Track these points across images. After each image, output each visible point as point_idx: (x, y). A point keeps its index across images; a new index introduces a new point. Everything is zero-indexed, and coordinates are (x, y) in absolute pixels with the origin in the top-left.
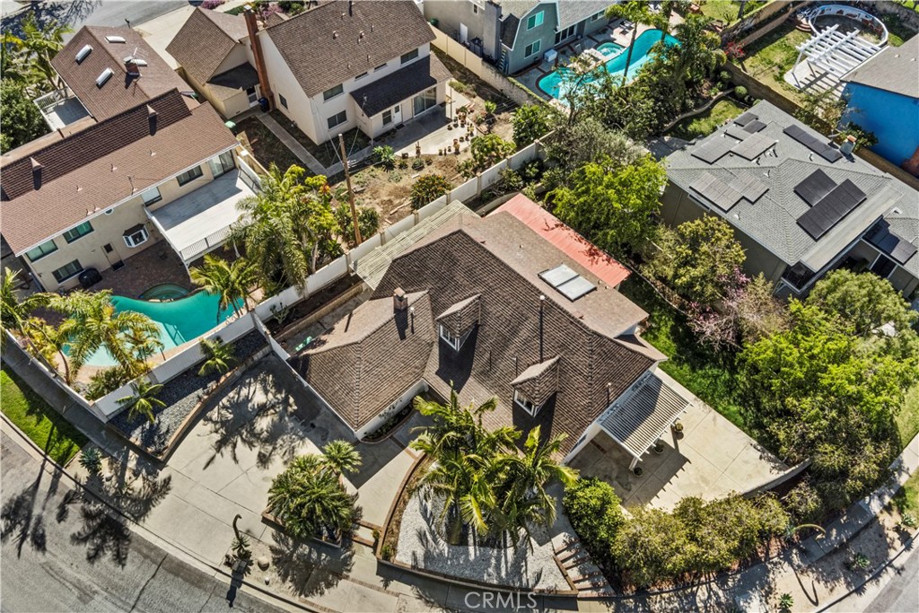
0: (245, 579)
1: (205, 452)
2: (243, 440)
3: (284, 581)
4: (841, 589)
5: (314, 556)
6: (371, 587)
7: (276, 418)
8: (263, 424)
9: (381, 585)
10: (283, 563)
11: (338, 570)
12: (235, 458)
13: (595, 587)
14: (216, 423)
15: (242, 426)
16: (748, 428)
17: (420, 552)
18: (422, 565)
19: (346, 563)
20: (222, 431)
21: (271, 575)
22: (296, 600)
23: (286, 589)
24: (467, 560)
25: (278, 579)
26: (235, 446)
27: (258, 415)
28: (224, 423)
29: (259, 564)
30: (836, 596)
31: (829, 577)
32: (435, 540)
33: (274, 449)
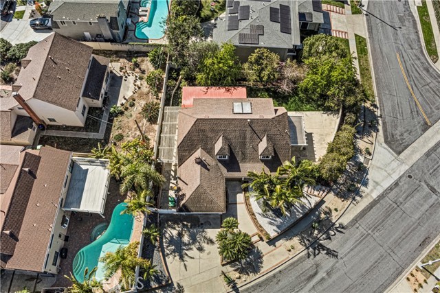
0: (238, 286)
1: (180, 266)
2: (187, 250)
3: (249, 275)
4: (374, 134)
5: (248, 259)
6: (272, 251)
7: (188, 233)
8: (186, 239)
9: (274, 247)
10: (242, 271)
11: (259, 256)
12: (191, 258)
13: (324, 191)
14: (171, 254)
15: (181, 246)
16: (317, 109)
17: (275, 228)
18: (279, 231)
19: (258, 252)
20: (177, 254)
21: (244, 277)
22: (258, 276)
23: (252, 276)
24: (289, 217)
25: (247, 276)
26: (187, 255)
27: (181, 238)
28: (174, 251)
29: (237, 278)
30: (375, 137)
31: (369, 134)
32: (275, 221)
33: (199, 243)
